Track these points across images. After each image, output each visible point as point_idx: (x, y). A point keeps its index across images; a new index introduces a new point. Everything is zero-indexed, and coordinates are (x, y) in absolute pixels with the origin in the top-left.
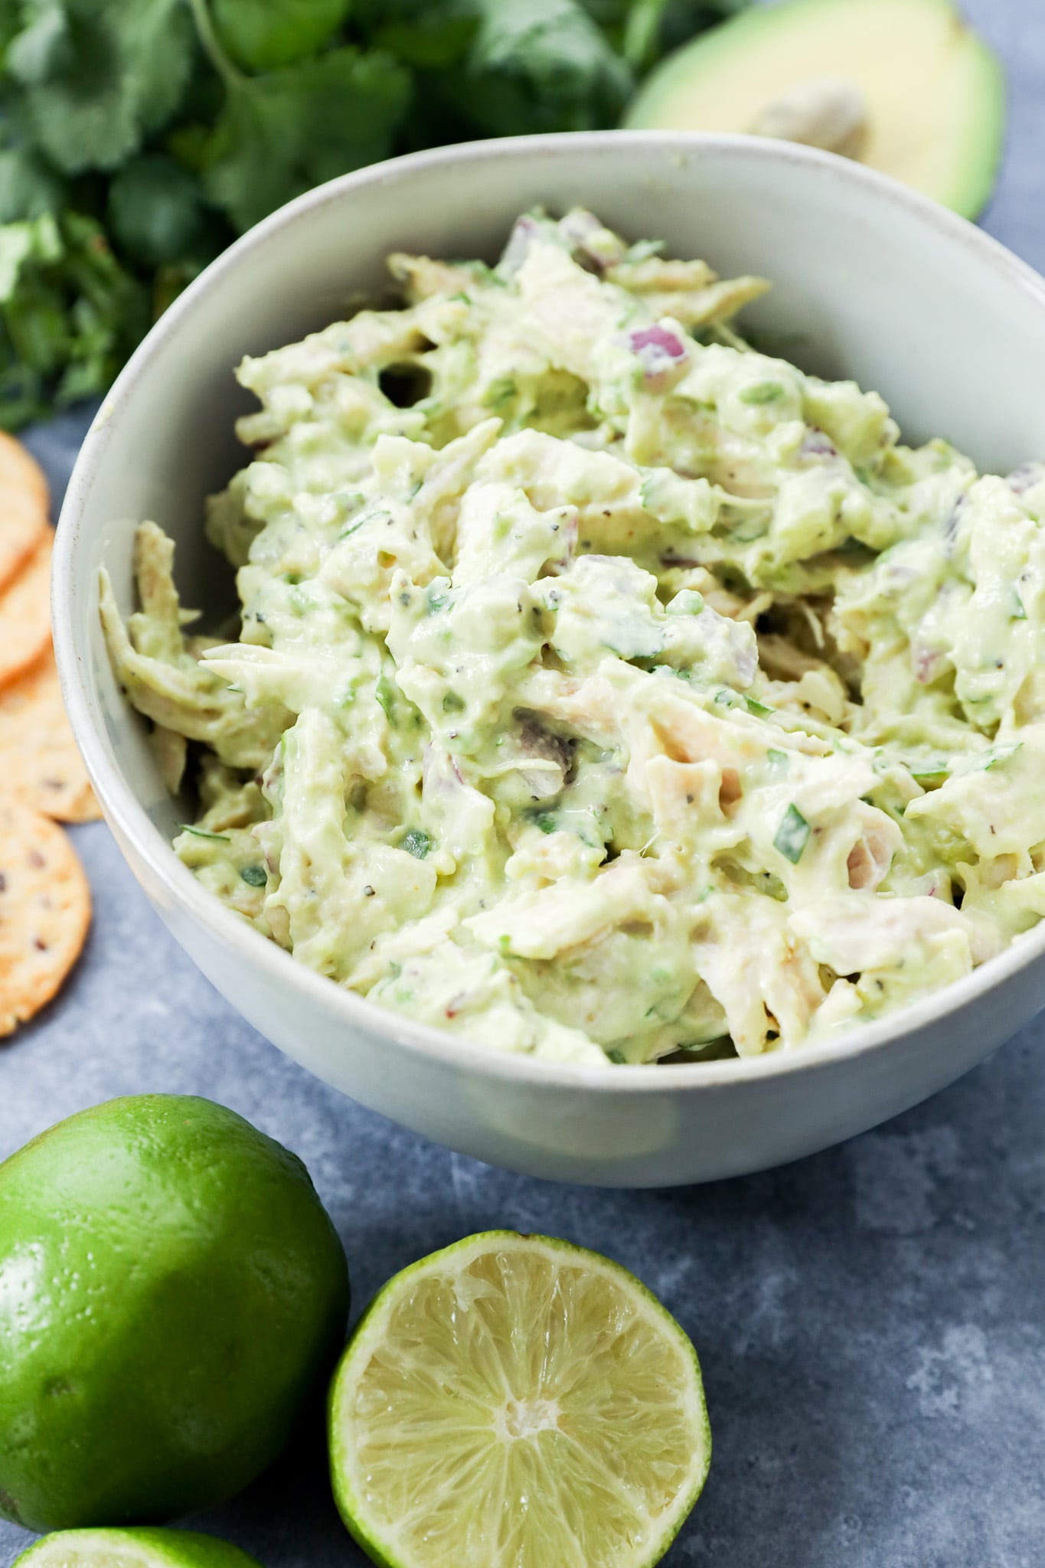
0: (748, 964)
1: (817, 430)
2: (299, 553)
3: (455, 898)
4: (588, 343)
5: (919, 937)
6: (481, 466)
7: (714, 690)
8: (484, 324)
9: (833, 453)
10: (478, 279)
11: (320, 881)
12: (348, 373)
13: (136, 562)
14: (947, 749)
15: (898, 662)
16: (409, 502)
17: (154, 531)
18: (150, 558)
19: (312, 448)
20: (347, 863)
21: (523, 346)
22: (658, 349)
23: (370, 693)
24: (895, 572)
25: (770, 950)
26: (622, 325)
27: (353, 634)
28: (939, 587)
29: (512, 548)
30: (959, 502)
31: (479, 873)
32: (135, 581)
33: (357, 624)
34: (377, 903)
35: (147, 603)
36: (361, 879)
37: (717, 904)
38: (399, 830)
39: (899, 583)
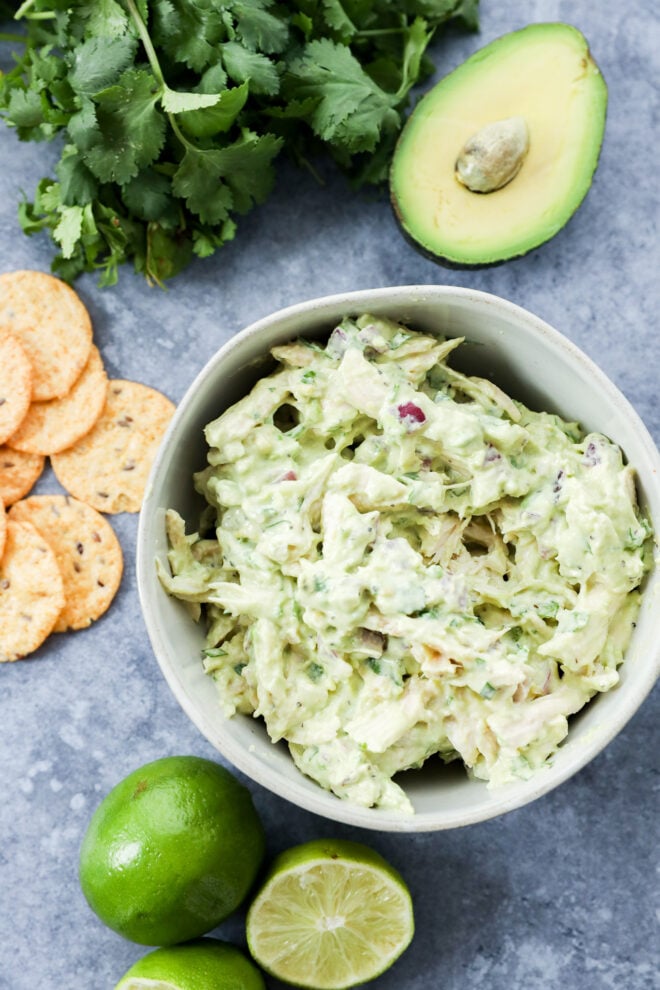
0: (470, 736)
1: (491, 446)
2: (248, 530)
3: (338, 702)
4: (377, 408)
5: (545, 724)
6: (330, 483)
7: (450, 618)
8: (324, 390)
9: (499, 457)
10: (316, 354)
11: (277, 702)
12: (259, 425)
13: (168, 528)
14: (555, 594)
15: (532, 547)
16: (298, 511)
17: (175, 516)
18: (174, 529)
19: (247, 473)
20: (288, 691)
21: (345, 403)
22: (412, 418)
23: (290, 608)
24: (530, 516)
25: (479, 726)
26: (393, 401)
27: (278, 578)
28: (551, 520)
29: (350, 543)
30: (559, 476)
31: (347, 688)
32: (168, 535)
33: (280, 572)
34: (303, 709)
35: (175, 546)
36: (295, 698)
37: (454, 708)
38: (308, 663)
39: (533, 522)
